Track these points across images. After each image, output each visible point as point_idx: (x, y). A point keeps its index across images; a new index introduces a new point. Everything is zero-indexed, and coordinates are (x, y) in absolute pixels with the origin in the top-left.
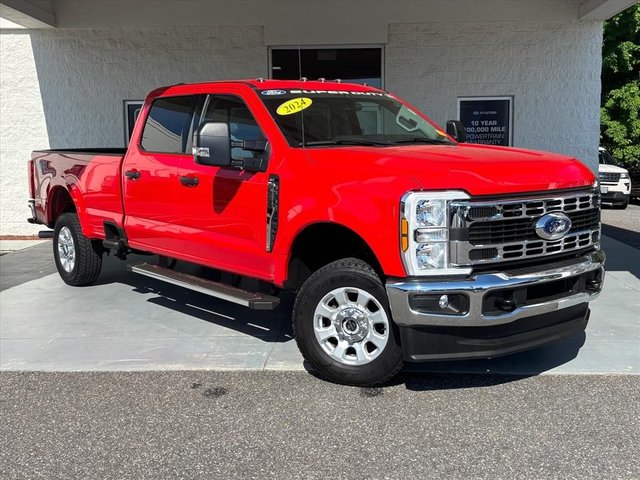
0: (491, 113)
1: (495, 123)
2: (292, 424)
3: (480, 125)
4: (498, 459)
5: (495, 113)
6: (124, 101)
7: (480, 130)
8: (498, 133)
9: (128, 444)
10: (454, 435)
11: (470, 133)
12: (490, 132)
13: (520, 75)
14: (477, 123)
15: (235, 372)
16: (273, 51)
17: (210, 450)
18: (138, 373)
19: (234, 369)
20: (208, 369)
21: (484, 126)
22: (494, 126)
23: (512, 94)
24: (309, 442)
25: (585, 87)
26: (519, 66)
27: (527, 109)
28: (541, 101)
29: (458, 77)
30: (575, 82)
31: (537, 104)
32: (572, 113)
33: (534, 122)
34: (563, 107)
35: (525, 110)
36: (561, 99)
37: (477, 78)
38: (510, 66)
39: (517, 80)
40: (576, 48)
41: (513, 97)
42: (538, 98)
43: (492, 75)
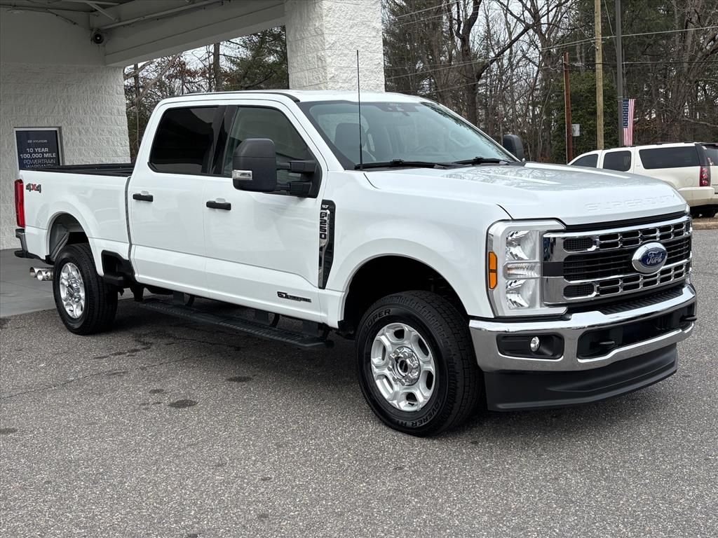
0: (42, 141)
1: (47, 150)
3: (35, 152)
5: (46, 141)
7: (35, 156)
8: (50, 158)
11: (27, 159)
12: (43, 158)
13: (64, 110)
14: (31, 150)
21: (38, 153)
22: (46, 153)
23: (59, 125)
25: (116, 121)
26: (62, 102)
27: (73, 137)
28: (83, 131)
29: (12, 110)
30: (107, 116)
31: (80, 134)
32: (108, 142)
33: (79, 149)
34: (101, 137)
35: (72, 139)
36: (98, 130)
37: (29, 111)
38: (56, 102)
39: (62, 114)
40: (106, 89)
41: (60, 128)
42: (81, 129)
43: (41, 109)
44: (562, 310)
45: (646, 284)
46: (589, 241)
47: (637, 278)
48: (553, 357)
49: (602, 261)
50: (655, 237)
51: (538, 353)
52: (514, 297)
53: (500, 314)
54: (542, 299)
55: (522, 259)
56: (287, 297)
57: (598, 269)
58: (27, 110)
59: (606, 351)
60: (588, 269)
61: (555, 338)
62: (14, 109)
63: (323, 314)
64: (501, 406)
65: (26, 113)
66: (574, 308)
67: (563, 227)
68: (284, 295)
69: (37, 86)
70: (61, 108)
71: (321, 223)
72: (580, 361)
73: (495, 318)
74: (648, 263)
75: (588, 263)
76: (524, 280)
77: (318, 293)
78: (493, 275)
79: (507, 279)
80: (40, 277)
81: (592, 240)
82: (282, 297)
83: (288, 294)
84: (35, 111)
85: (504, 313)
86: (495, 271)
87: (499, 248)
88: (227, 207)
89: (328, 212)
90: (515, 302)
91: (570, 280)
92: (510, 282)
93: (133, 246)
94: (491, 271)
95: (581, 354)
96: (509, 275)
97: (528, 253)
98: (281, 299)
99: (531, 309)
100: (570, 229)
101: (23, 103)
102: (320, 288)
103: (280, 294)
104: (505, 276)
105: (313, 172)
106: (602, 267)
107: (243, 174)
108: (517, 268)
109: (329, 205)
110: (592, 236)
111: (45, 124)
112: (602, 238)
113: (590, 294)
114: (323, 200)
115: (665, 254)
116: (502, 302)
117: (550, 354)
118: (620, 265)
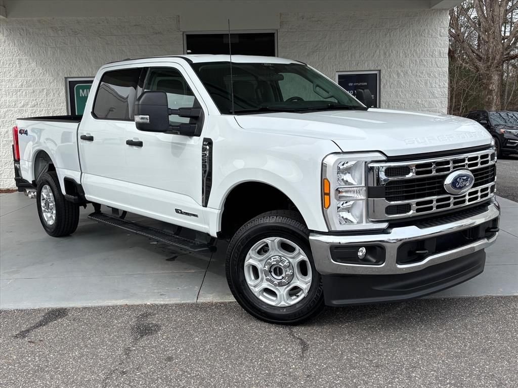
0: (362, 84)
2: (227, 351)
3: (355, 94)
4: (410, 377)
5: (366, 84)
6: (66, 78)
9: (83, 377)
10: (368, 356)
13: (385, 54)
14: (352, 92)
15: (172, 305)
16: (188, 36)
17: (157, 380)
18: (88, 309)
19: (172, 302)
20: (148, 303)
23: (379, 68)
24: (243, 368)
25: (436, 63)
26: (384, 47)
27: (391, 80)
28: (402, 74)
29: (336, 55)
30: (428, 59)
31: (398, 77)
32: (426, 83)
33: (396, 91)
34: (419, 79)
35: (390, 81)
36: (417, 72)
37: (351, 55)
38: (377, 46)
39: (382, 58)
40: (429, 31)
41: (380, 71)
42: (400, 71)
43: (363, 54)
44: (384, 225)
45: (455, 204)
46: (407, 170)
47: (449, 199)
48: (377, 263)
49: (418, 185)
50: (464, 166)
51: (365, 261)
52: (345, 215)
53: (333, 229)
54: (368, 216)
55: (352, 184)
56: (182, 213)
57: (415, 192)
58: (349, 55)
59: (421, 258)
60: (406, 192)
61: (378, 249)
62: (338, 55)
63: (206, 227)
64: (335, 302)
65: (348, 58)
66: (394, 224)
67: (384, 158)
68: (180, 211)
69: (362, 32)
70: (382, 52)
71: (203, 156)
72: (399, 266)
73: (329, 232)
74: (457, 186)
75: (406, 187)
76: (353, 202)
77: (203, 211)
78: (327, 197)
79: (338, 200)
80: (30, 196)
81: (409, 168)
82: (178, 212)
83: (183, 211)
84: (357, 55)
85: (336, 228)
86: (329, 194)
87: (331, 175)
88: (140, 144)
89: (208, 147)
90: (347, 219)
91: (390, 201)
92: (342, 202)
93: (83, 174)
94: (326, 194)
95: (400, 261)
96: (340, 197)
97: (356, 179)
98: (178, 214)
99: (359, 225)
100: (390, 159)
101: (346, 49)
102: (203, 206)
103: (177, 211)
104: (336, 198)
105: (198, 117)
106: (418, 190)
107: (142, 118)
108: (346, 192)
109: (208, 142)
110: (409, 165)
111: (364, 67)
112: (418, 166)
113: (408, 212)
114: (204, 138)
115: (473, 179)
116: (334, 219)
117: (374, 261)
118: (435, 188)
